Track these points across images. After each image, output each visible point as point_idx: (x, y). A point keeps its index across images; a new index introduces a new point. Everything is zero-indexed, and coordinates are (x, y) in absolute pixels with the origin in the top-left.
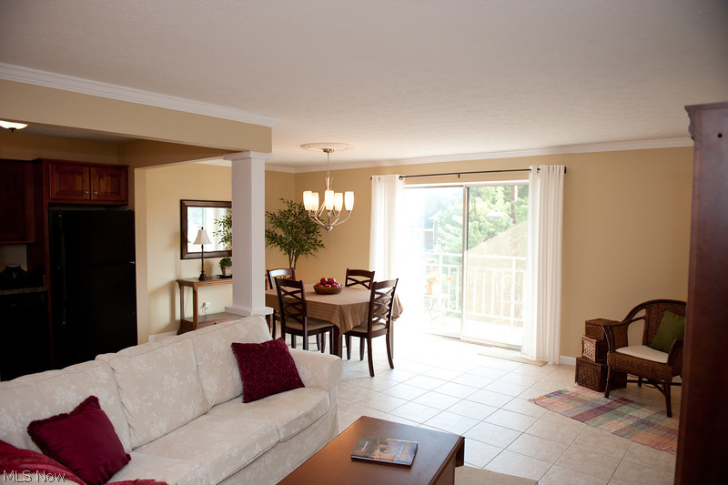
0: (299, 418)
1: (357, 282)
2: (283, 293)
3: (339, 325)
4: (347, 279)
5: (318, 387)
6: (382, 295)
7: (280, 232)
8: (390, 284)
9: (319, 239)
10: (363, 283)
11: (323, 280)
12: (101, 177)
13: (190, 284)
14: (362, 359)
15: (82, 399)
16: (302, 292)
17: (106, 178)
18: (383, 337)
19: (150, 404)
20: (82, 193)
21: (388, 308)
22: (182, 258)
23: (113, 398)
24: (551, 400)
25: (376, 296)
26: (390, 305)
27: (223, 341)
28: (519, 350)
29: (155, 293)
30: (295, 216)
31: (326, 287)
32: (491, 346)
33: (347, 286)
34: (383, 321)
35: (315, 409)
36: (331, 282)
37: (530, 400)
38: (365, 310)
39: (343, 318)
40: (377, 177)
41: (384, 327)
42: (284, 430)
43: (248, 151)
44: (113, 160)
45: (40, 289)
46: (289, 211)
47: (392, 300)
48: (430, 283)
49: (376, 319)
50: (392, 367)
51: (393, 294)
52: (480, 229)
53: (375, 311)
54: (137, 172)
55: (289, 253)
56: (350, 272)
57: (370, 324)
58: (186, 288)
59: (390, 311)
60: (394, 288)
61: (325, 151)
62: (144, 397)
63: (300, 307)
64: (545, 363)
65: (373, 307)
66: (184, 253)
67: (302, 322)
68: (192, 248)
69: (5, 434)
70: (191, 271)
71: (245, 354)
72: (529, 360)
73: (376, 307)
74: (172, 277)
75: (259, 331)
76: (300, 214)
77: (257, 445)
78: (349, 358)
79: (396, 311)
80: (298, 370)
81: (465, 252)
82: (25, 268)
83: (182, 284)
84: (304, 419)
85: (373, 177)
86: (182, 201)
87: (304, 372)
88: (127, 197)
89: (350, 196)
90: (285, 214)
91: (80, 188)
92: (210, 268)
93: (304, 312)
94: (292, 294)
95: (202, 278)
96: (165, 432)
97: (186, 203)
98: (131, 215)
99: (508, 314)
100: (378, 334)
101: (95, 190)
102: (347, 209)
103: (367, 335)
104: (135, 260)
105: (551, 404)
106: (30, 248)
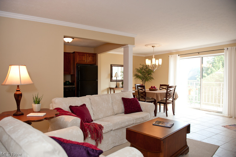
0: (140, 118)
1: (163, 88)
2: (139, 90)
3: (156, 99)
4: (160, 87)
5: (147, 112)
6: (171, 91)
7: (140, 74)
8: (173, 87)
9: (152, 76)
10: (165, 89)
11: (152, 87)
12: (89, 56)
13: (113, 89)
14: (164, 112)
15: (82, 104)
16: (145, 89)
17: (91, 57)
18: (171, 105)
19: (99, 109)
20: (85, 61)
21: (173, 95)
22: (111, 81)
23: (90, 106)
24: (231, 127)
25: (168, 91)
26: (174, 94)
27: (119, 97)
28: (222, 113)
29: (103, 91)
30: (144, 69)
31: (153, 89)
32: (211, 112)
33: (160, 89)
34: (171, 99)
35: (145, 117)
36: (154, 87)
37: (222, 126)
38: (165, 95)
39: (157, 97)
40: (171, 56)
41: (171, 101)
42: (135, 120)
43: (128, 45)
44: (92, 52)
45: (74, 86)
46: (143, 68)
47: (174, 92)
48: (190, 91)
49: (168, 98)
50: (174, 115)
51: (174, 91)
52: (213, 78)
53: (168, 95)
54: (99, 55)
55: (142, 81)
56: (161, 85)
57: (166, 100)
58: (112, 90)
59: (173, 96)
60: (175, 89)
61: (153, 47)
62: (97, 107)
63: (144, 94)
64: (231, 117)
65: (167, 95)
66: (111, 80)
67: (145, 98)
68: (114, 78)
69: (64, 108)
70: (113, 85)
71: (125, 101)
72: (225, 116)
73: (168, 94)
74: (108, 87)
75: (130, 96)
76: (146, 68)
77: (127, 122)
78: (160, 112)
79: (176, 97)
80: (141, 107)
81: (202, 79)
82: (70, 81)
83: (111, 89)
84: (141, 119)
85: (169, 56)
86: (111, 65)
87: (142, 107)
88: (96, 62)
89: (160, 60)
90: (142, 69)
91: (84, 60)
92: (119, 85)
93: (145, 95)
94: (142, 90)
95: (116, 87)
96: (102, 117)
97: (112, 65)
98: (97, 67)
99: (219, 102)
100: (169, 103)
101: (88, 60)
102: (160, 64)
103: (166, 104)
104: (98, 80)
105: (230, 128)
106: (71, 75)
